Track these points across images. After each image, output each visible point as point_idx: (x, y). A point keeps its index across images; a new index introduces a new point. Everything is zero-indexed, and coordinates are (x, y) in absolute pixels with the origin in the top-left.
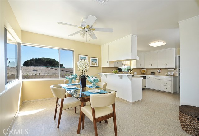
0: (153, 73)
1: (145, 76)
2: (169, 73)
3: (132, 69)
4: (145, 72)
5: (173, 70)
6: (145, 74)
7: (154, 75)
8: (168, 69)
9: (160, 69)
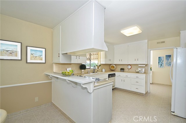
0: (122, 70)
1: (115, 74)
2: (139, 69)
3: (100, 66)
4: (114, 68)
5: (145, 66)
6: (114, 71)
7: (123, 71)
8: (139, 65)
9: (130, 65)
